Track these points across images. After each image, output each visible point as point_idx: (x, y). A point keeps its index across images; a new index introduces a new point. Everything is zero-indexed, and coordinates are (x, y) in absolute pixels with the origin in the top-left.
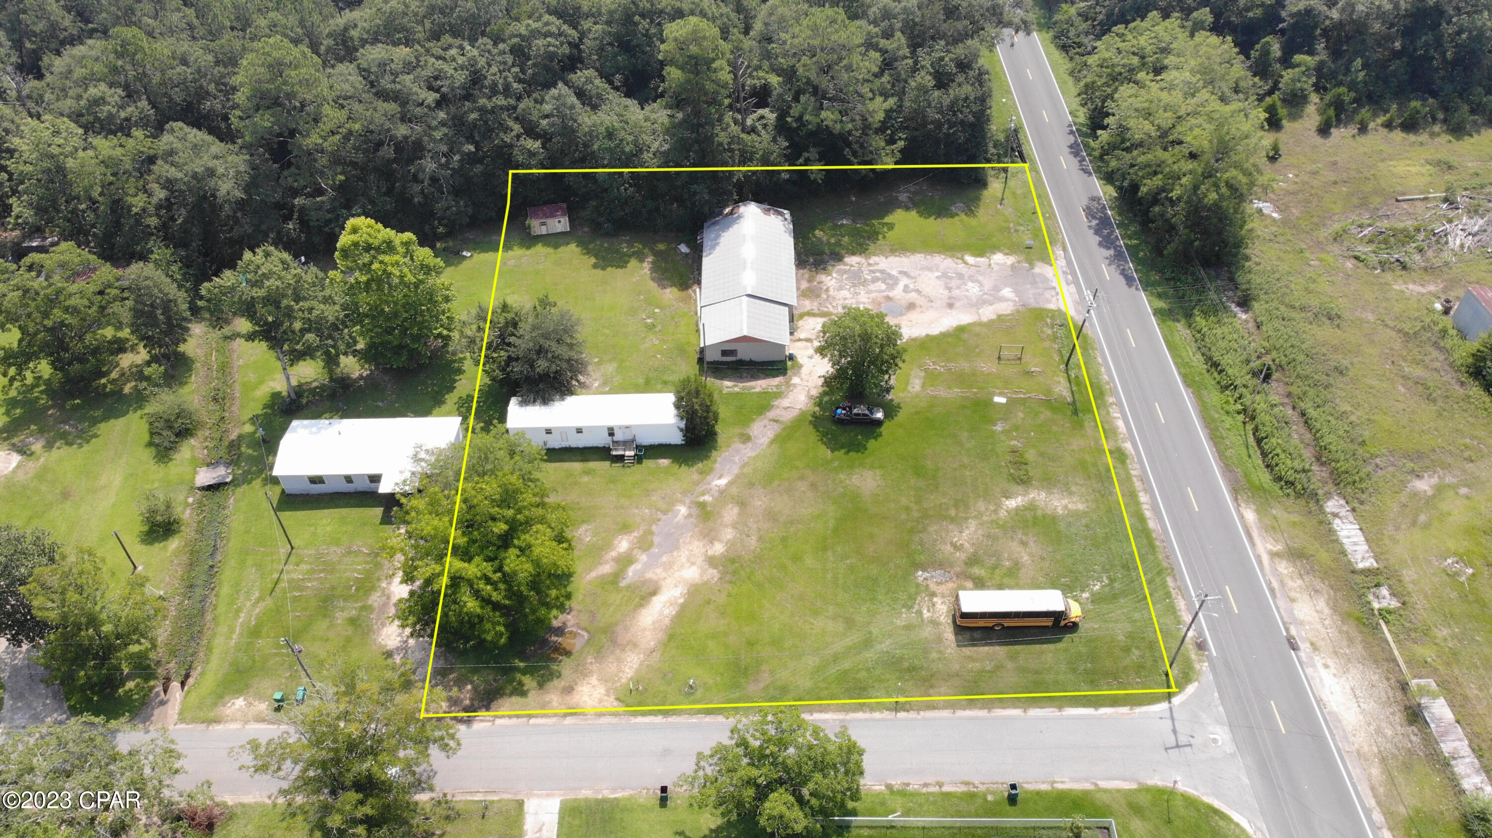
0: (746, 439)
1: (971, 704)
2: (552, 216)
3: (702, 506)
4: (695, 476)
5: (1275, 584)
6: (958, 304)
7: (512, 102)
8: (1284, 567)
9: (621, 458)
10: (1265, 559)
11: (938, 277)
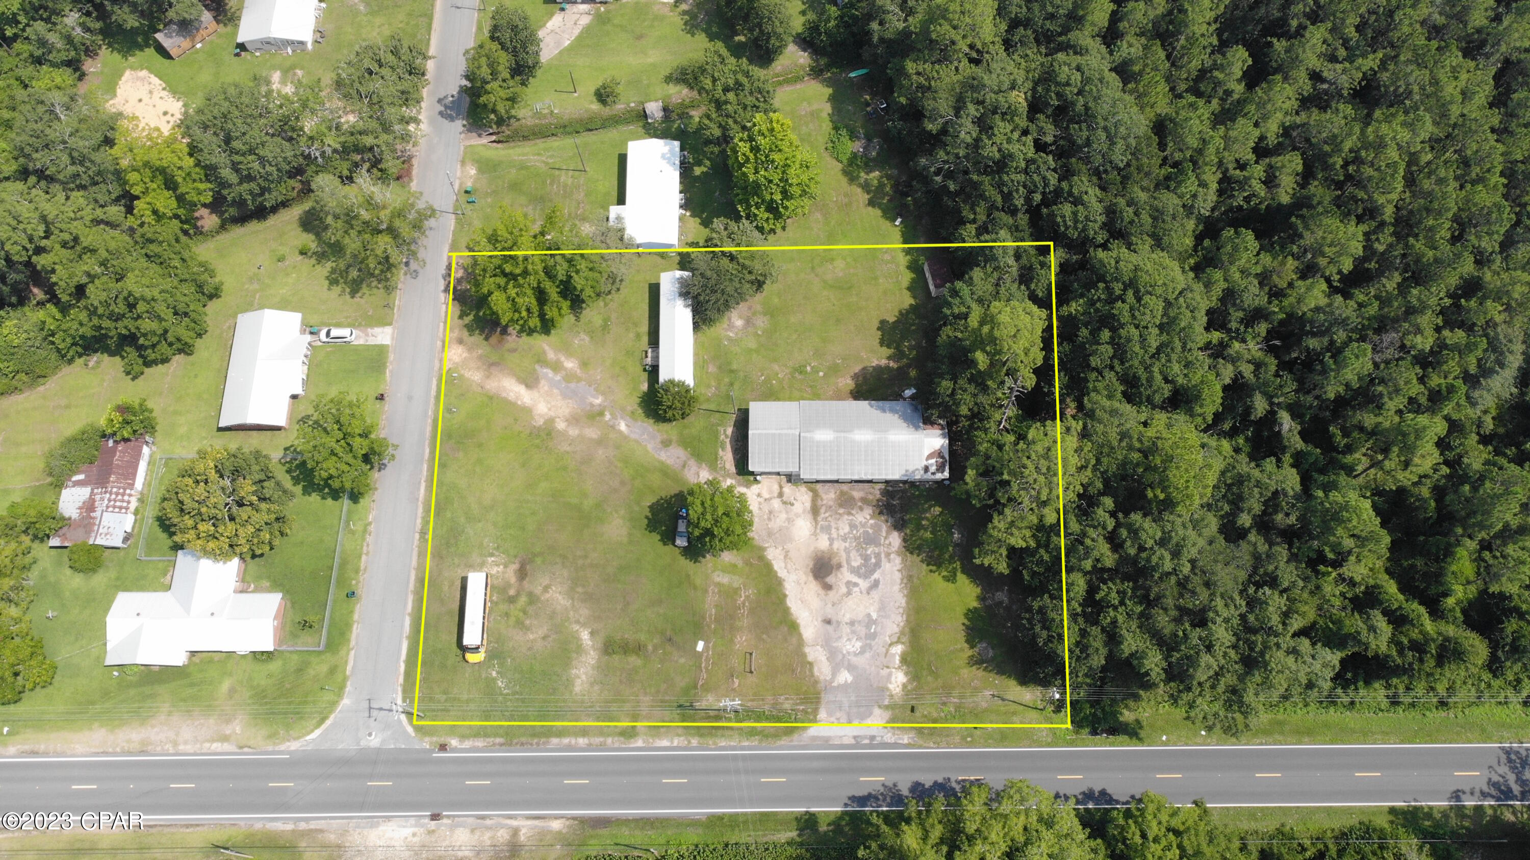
0: (666, 444)
1: (421, 581)
3: (601, 414)
4: (629, 408)
8: (503, 835)
11: (869, 615)
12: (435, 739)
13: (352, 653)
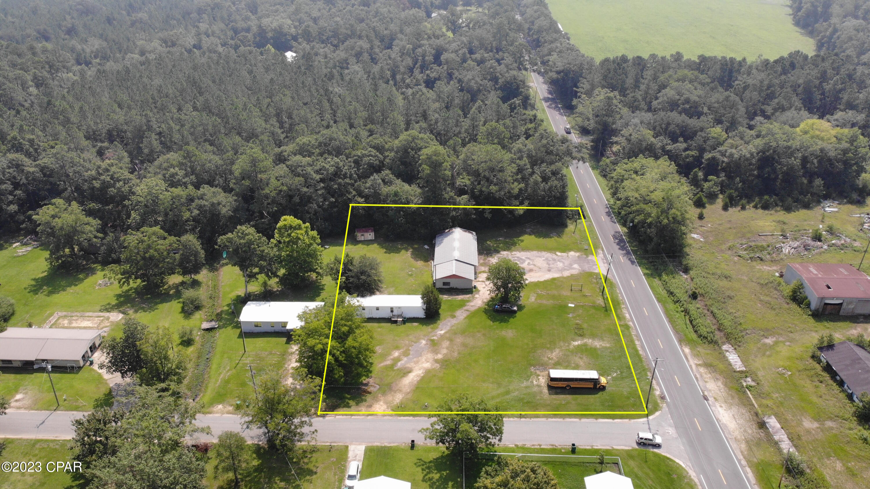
0: (453, 316)
1: (555, 416)
2: (367, 232)
3: (433, 341)
4: (430, 330)
5: (698, 376)
6: (552, 270)
7: (353, 182)
9: (396, 322)
10: (694, 367)
11: (544, 260)
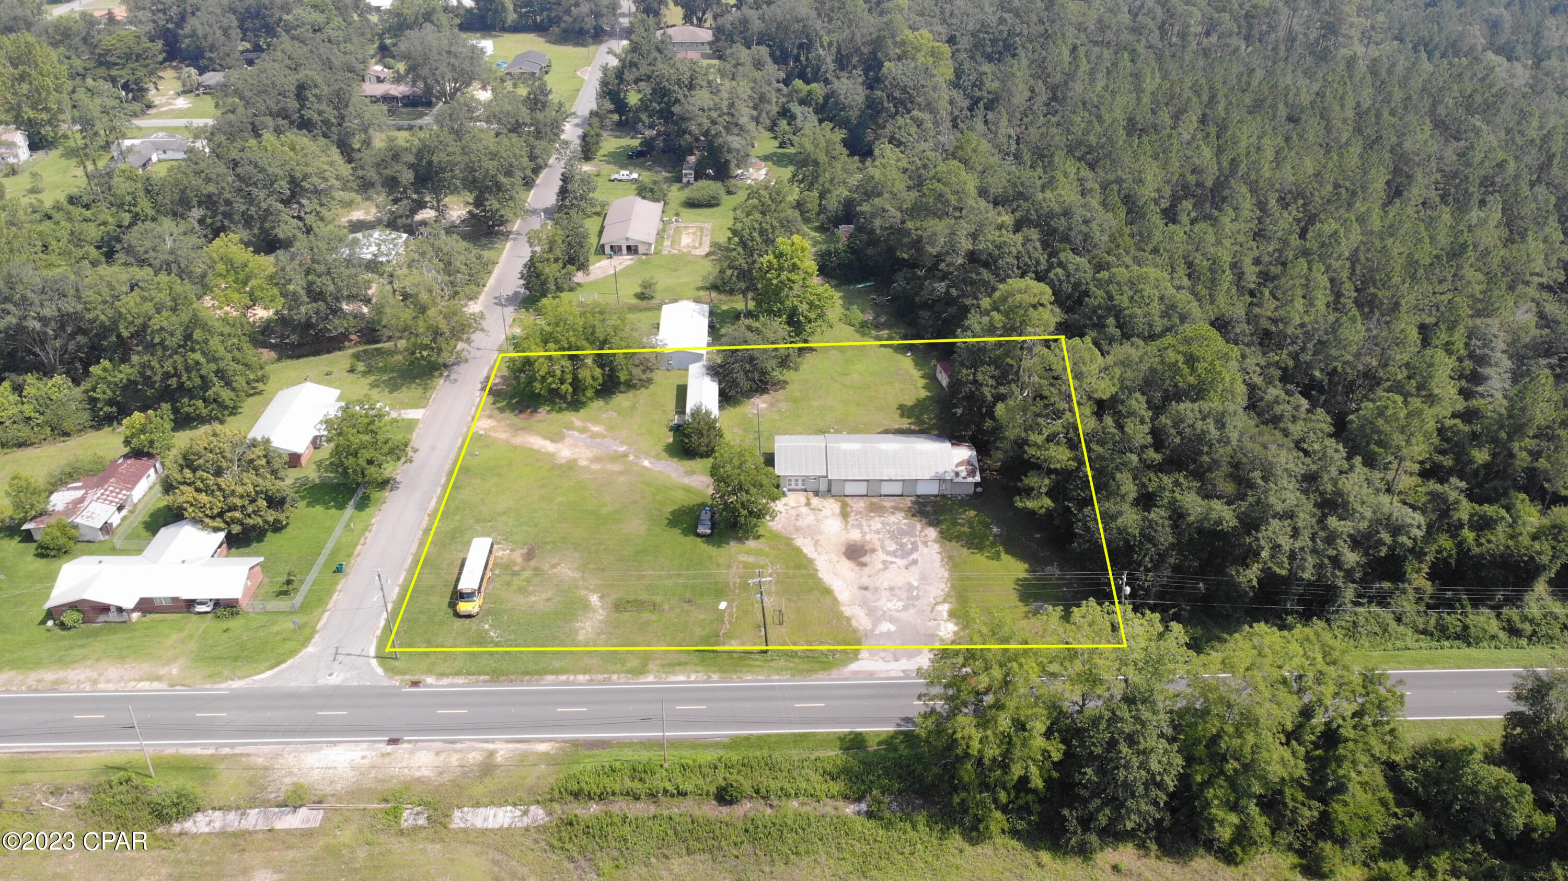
0: (688, 472)
1: (416, 561)
3: (625, 456)
8: (475, 757)
10: (491, 746)
11: (909, 583)
12: (407, 677)
13: (327, 614)
